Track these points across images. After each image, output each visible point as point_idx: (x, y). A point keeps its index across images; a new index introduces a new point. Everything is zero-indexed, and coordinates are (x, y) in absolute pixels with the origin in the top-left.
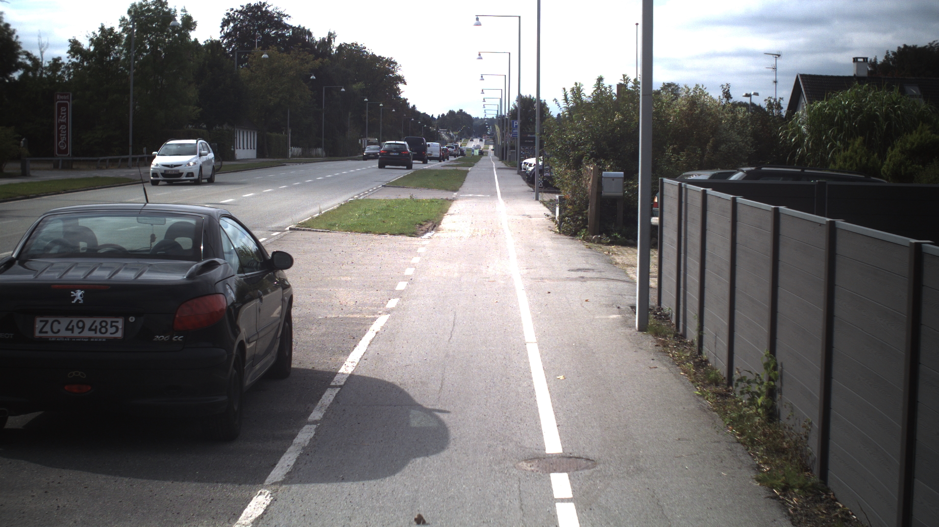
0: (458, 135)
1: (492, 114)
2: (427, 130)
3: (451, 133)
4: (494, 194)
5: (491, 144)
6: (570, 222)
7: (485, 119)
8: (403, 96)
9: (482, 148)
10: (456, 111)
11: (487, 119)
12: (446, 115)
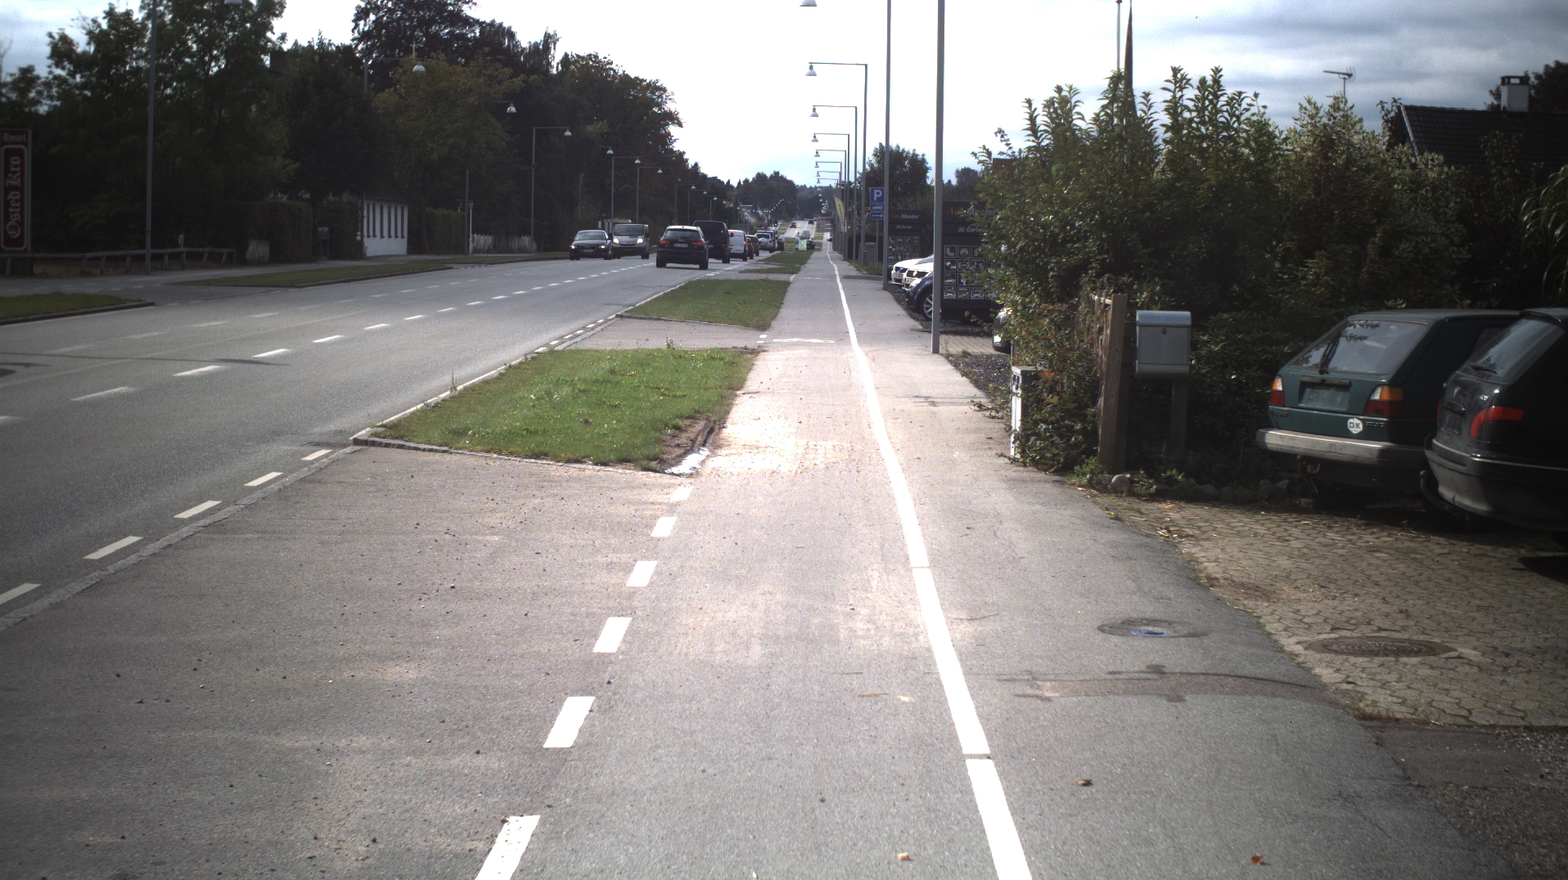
0: (772, 214)
1: (830, 180)
2: (719, 205)
3: (760, 212)
4: (842, 337)
5: (828, 231)
6: (1051, 436)
7: (816, 188)
8: (677, 147)
9: (812, 236)
10: (768, 175)
11: (821, 187)
12: (751, 180)
